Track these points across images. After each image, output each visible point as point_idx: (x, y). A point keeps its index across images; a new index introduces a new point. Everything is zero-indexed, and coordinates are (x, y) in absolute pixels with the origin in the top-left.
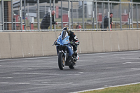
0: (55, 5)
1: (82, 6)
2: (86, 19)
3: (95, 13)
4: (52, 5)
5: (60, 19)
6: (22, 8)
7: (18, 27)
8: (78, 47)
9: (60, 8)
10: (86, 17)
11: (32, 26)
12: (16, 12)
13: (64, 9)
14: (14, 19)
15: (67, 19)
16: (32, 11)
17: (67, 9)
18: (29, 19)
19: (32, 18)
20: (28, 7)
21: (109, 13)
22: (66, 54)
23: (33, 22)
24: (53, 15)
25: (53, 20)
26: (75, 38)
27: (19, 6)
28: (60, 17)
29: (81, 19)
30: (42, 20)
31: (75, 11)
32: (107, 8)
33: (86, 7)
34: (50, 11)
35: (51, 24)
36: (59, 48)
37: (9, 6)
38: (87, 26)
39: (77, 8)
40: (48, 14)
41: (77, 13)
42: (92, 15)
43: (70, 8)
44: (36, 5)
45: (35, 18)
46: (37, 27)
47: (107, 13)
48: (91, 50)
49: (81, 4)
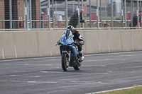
0: (83, 3)
1: (111, 4)
2: (115, 18)
3: (124, 12)
4: (80, 3)
5: (88, 18)
6: (50, 6)
7: (46, 25)
8: (83, 47)
9: (88, 6)
10: (114, 15)
11: (59, 25)
12: (44, 10)
13: (92, 7)
14: (42, 18)
15: (95, 18)
16: (60, 9)
17: (95, 8)
18: (57, 17)
19: (60, 16)
20: (56, 5)
21: (138, 11)
22: (69, 54)
23: (61, 20)
24: (81, 14)
25: (81, 19)
26: (80, 37)
27: (47, 5)
28: (88, 15)
29: (110, 18)
30: (70, 18)
31: (103, 9)
32: (136, 6)
33: (114, 6)
34: (78, 9)
35: (79, 22)
36: (63, 48)
37: (37, 4)
38: (115, 24)
39: (106, 7)
40: (76, 12)
41: (106, 11)
42: (121, 13)
43: (99, 6)
44: (64, 3)
45: (63, 16)
46: (65, 25)
47: (136, 12)
48: (120, 49)
49: (110, 2)
